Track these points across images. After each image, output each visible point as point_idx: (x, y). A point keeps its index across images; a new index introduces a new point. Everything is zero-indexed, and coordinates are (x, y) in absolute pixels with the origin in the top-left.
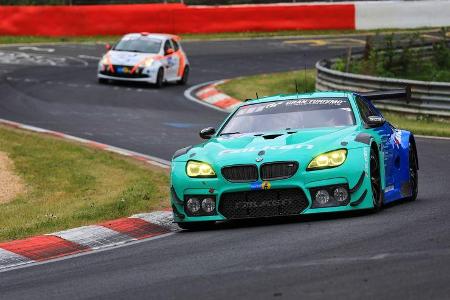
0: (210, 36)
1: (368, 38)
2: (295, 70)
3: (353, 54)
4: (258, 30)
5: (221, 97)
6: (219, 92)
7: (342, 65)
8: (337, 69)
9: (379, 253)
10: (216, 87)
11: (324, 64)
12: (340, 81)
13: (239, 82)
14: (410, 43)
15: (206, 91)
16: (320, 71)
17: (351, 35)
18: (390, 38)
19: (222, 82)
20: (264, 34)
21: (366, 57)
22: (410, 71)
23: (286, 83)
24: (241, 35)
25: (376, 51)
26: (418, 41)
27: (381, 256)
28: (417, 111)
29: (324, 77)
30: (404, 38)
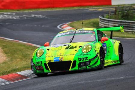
0: (65, 8)
1: (116, 8)
2: (93, 18)
3: (111, 13)
4: (80, 6)
5: (69, 28)
6: (69, 26)
7: (108, 17)
8: (106, 18)
10: (67, 25)
11: (102, 16)
12: (107, 22)
13: (75, 23)
14: (129, 9)
15: (65, 26)
16: (101, 19)
17: (110, 7)
18: (123, 8)
19: (69, 23)
21: (115, 14)
22: (129, 18)
23: (90, 23)
24: (75, 7)
25: (118, 12)
26: (132, 8)
27: (122, 78)
28: (132, 31)
29: (102, 20)
30: (127, 8)
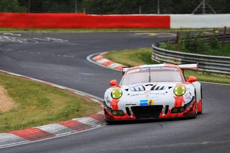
0: (98, 30)
1: (178, 33)
2: (142, 48)
3: (170, 40)
4: (122, 27)
5: (105, 60)
6: (104, 58)
7: (166, 46)
8: (162, 48)
9: (203, 141)
10: (102, 55)
11: (156, 45)
12: (164, 54)
13: (114, 53)
14: (198, 36)
15: (98, 57)
16: (154, 49)
17: (168, 31)
18: (189, 33)
19: (105, 53)
20: (126, 29)
21: (177, 42)
22: (198, 49)
23: (137, 54)
24: (114, 29)
25: (182, 39)
26: (202, 35)
28: (203, 70)
29: (156, 52)
30: (195, 33)
